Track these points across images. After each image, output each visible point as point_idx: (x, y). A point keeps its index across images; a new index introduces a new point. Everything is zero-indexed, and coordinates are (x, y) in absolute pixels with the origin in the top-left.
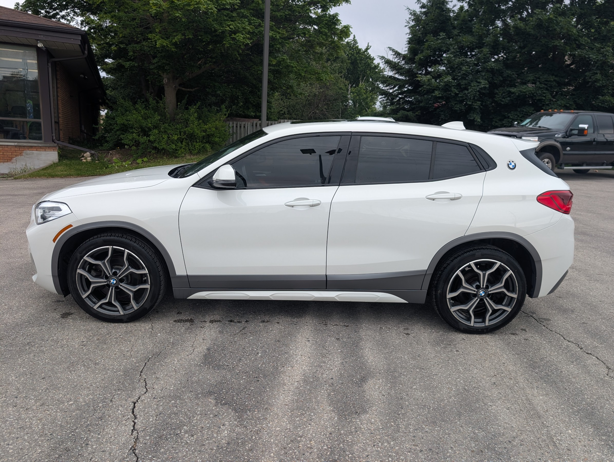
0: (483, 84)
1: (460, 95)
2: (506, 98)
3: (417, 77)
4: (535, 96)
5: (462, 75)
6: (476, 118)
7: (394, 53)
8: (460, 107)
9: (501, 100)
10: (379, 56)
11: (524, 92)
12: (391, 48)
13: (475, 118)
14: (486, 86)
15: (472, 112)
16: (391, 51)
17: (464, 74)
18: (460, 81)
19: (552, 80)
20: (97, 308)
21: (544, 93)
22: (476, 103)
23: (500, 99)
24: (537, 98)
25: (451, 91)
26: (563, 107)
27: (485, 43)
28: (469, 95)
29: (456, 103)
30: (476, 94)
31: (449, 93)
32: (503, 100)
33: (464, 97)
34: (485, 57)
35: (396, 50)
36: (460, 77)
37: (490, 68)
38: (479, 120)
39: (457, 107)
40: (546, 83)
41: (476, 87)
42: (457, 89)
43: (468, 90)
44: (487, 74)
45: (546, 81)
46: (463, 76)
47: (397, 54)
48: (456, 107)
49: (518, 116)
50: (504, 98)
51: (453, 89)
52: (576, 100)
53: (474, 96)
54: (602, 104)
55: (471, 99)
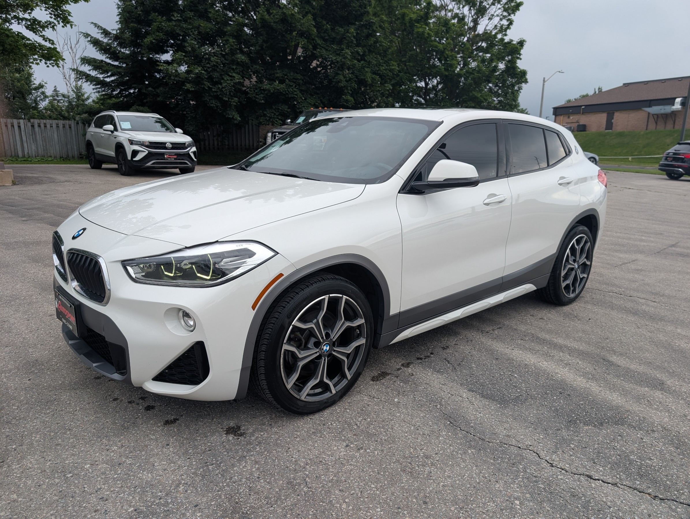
0: (238, 79)
1: (213, 90)
2: (260, 94)
3: (158, 65)
4: (287, 94)
5: (212, 66)
6: (236, 116)
7: (101, 31)
8: (216, 104)
9: (255, 97)
10: (82, 33)
11: (278, 90)
12: (96, 24)
13: (234, 116)
14: (240, 80)
15: (228, 109)
16: (96, 28)
17: (214, 65)
18: (211, 74)
19: (300, 78)
20: (305, 398)
21: (295, 91)
22: (233, 99)
23: (254, 95)
24: (290, 96)
25: (204, 85)
26: (313, 105)
27: (226, 32)
28: (224, 90)
29: (211, 98)
30: (231, 89)
31: (202, 86)
32: (257, 96)
33: (218, 92)
34: (232, 47)
35: (104, 27)
36: (211, 69)
37: (241, 61)
38: (239, 119)
39: (213, 104)
40: (294, 81)
41: (230, 81)
42: (208, 82)
43: (221, 84)
44: (238, 67)
45: (294, 78)
46: (213, 68)
47: (106, 33)
48: (211, 103)
49: (275, 114)
50: (258, 95)
51: (205, 83)
52: (322, 98)
53: (230, 92)
54: (346, 103)
55: (226, 94)
